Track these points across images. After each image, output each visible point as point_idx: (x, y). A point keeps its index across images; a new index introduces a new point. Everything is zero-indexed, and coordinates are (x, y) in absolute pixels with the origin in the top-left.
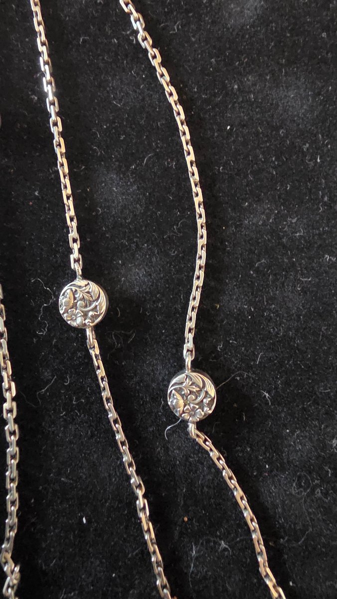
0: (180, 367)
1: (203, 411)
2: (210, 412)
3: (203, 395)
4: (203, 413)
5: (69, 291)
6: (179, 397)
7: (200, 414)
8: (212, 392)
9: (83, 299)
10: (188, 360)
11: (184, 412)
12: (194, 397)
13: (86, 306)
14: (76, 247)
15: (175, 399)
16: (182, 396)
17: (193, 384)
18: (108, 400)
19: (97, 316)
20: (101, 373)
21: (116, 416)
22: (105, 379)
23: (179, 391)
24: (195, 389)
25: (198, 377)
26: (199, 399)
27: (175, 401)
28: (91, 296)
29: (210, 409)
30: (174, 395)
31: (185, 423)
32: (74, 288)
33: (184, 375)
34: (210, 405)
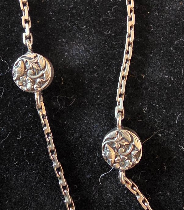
0: (112, 125)
1: (131, 161)
2: (137, 162)
3: (131, 148)
4: (131, 164)
5: (20, 62)
6: (112, 150)
7: (129, 164)
8: (139, 146)
9: (32, 68)
10: (119, 119)
11: (115, 162)
12: (124, 150)
13: (34, 74)
14: (27, 27)
15: (108, 151)
16: (114, 149)
17: (123, 139)
18: (52, 152)
19: (44, 82)
20: (47, 129)
21: (59, 165)
22: (50, 135)
23: (111, 144)
24: (125, 143)
25: (127, 134)
26: (128, 151)
27: (108, 153)
28: (39, 66)
29: (137, 160)
30: (107, 148)
31: (116, 171)
32: (25, 60)
33: (115, 132)
34: (137, 156)
